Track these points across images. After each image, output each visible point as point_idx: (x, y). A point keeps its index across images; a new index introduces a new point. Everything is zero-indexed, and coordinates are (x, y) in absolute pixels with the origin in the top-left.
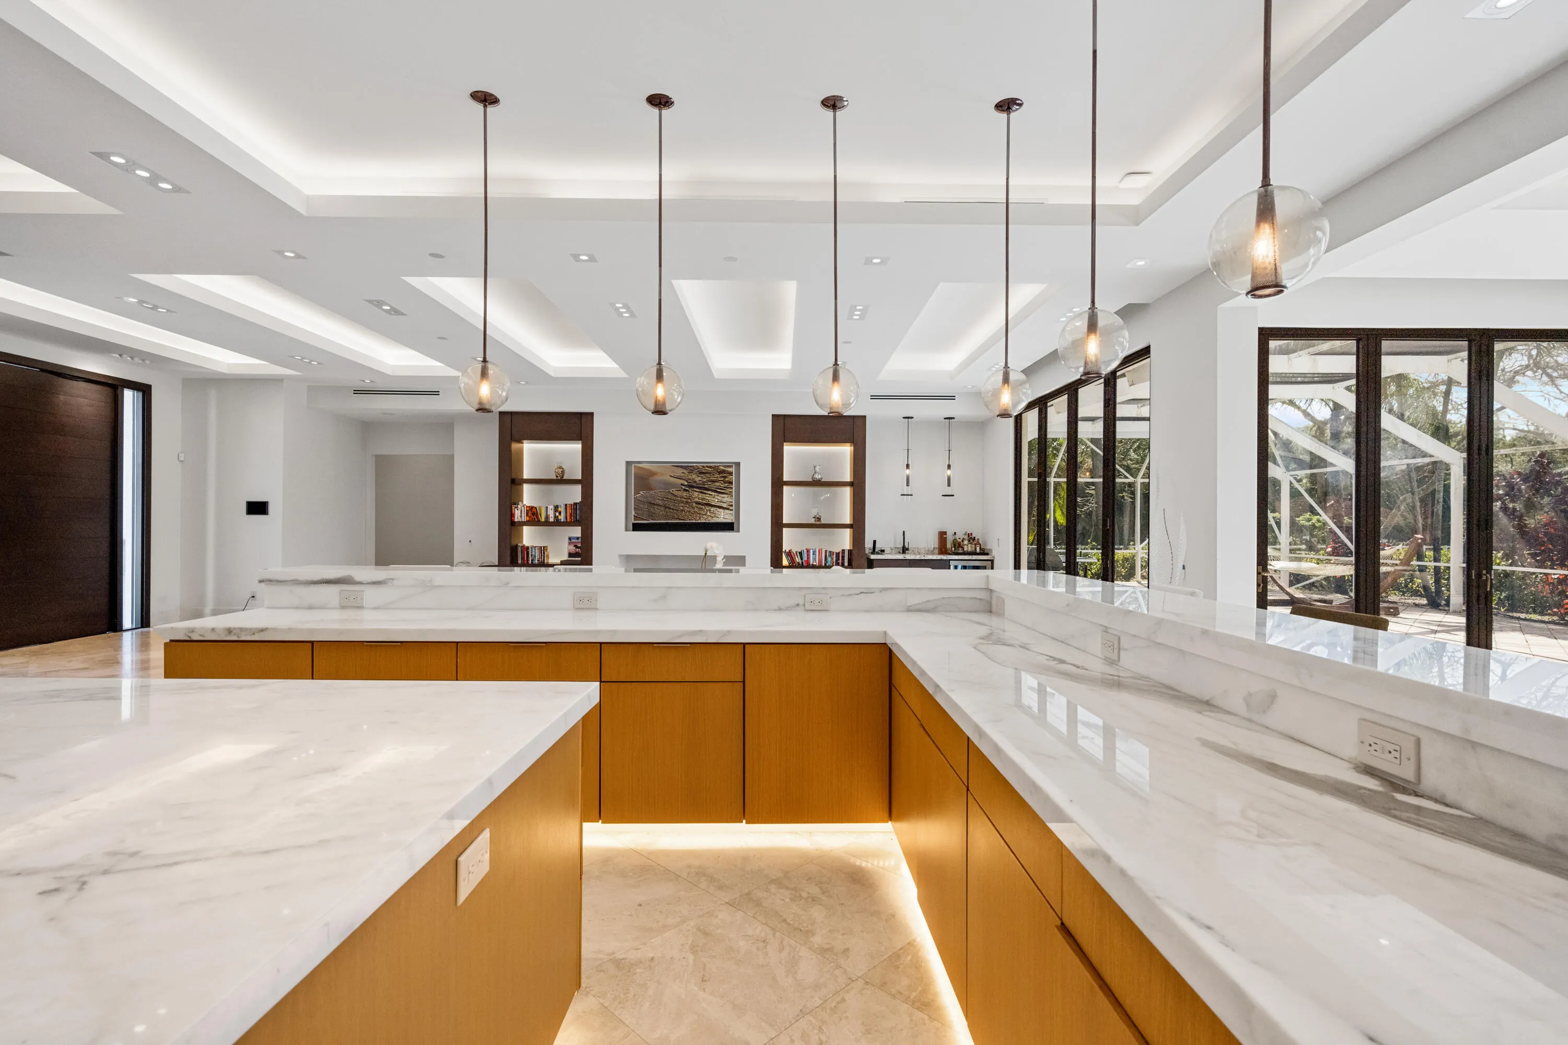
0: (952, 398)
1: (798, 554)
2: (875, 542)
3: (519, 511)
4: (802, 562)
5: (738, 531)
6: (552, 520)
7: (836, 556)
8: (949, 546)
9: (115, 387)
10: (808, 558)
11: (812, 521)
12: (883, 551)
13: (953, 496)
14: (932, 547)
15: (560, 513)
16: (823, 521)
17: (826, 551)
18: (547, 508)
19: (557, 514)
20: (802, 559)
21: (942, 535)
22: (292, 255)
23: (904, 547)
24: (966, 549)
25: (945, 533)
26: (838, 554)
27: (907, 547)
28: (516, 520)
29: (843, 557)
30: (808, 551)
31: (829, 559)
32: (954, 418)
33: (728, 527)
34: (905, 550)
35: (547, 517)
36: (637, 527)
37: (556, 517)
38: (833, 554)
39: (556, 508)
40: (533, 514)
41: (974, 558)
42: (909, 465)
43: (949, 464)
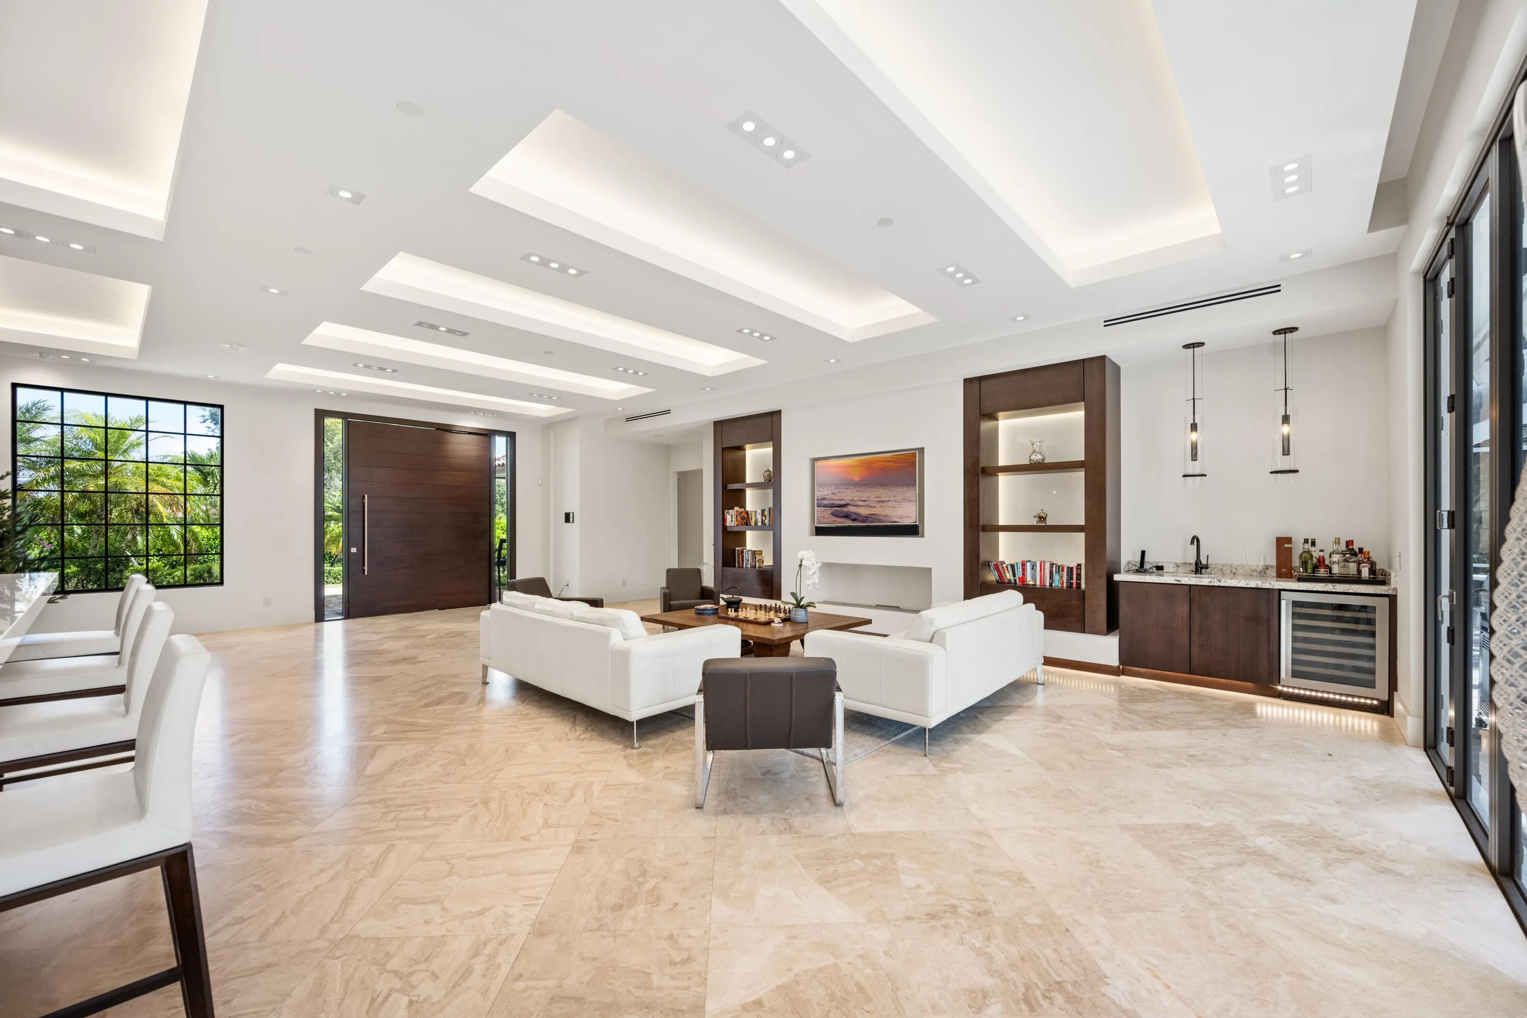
0: (1274, 289)
1: (1010, 568)
2: (1143, 553)
3: (731, 515)
4: (1015, 580)
5: (923, 536)
6: (760, 523)
7: (1068, 572)
8: (1296, 562)
9: (487, 435)
10: (1024, 574)
11: (1034, 522)
12: (1160, 568)
13: (1297, 471)
14: (1262, 563)
15: (766, 518)
16: (1049, 522)
17: (1052, 565)
18: (756, 511)
19: (764, 518)
20: (1014, 575)
21: (1283, 544)
23: (1196, 564)
24: (1336, 569)
25: (1289, 540)
26: (1070, 570)
27: (1204, 562)
28: (729, 524)
29: (1079, 576)
30: (1024, 564)
31: (1056, 577)
32: (1296, 329)
33: (912, 530)
34: (1199, 568)
35: (757, 522)
36: (820, 531)
38: (1063, 570)
39: (763, 512)
40: (743, 519)
41: (1338, 590)
42: (1196, 424)
43: (1284, 414)
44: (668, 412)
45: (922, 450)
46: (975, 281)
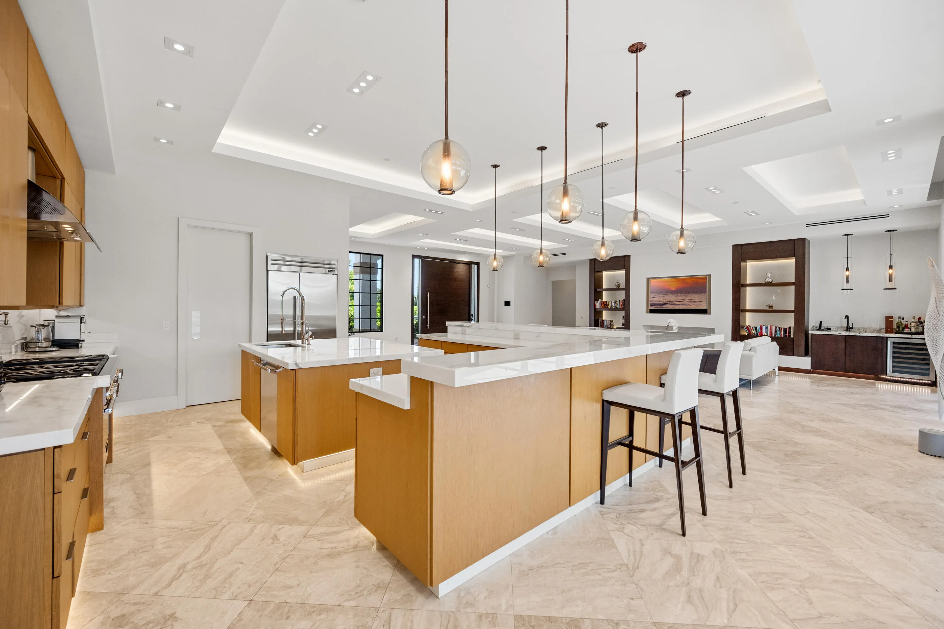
0: (887, 216)
1: (754, 328)
2: (821, 322)
3: (598, 304)
4: (757, 334)
5: (710, 314)
6: (613, 307)
7: (784, 330)
8: (895, 326)
9: (469, 264)
10: (761, 331)
11: (767, 308)
12: (829, 329)
13: (896, 289)
14: (878, 327)
15: (617, 305)
16: (774, 308)
17: (776, 327)
18: (611, 302)
19: (616, 305)
20: (757, 332)
21: (889, 320)
22: (479, 221)
23: (847, 327)
24: (913, 330)
25: (891, 317)
26: (785, 330)
27: (851, 326)
28: (597, 308)
29: (790, 332)
30: (761, 327)
31: (778, 333)
32: (896, 230)
33: (704, 311)
34: (848, 329)
35: (611, 306)
36: (652, 311)
37: (615, 306)
38: (782, 329)
39: (615, 302)
40: (605, 305)
41: (913, 337)
42: (849, 268)
43: (890, 265)
44: (565, 254)
45: (710, 276)
46: (757, 214)
